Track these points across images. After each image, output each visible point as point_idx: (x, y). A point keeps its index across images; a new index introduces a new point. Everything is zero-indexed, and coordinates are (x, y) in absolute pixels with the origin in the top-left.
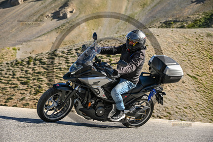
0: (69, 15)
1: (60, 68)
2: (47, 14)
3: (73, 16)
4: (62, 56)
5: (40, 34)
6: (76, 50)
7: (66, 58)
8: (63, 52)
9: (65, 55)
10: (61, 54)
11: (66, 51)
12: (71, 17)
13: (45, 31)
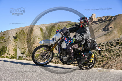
0: (110, 29)
1: (103, 50)
2: (101, 29)
3: (112, 29)
4: (104, 45)
5: (98, 37)
6: (110, 43)
7: (105, 46)
8: (104, 44)
9: (105, 45)
10: (103, 45)
11: (105, 43)
12: (111, 30)
13: (100, 36)
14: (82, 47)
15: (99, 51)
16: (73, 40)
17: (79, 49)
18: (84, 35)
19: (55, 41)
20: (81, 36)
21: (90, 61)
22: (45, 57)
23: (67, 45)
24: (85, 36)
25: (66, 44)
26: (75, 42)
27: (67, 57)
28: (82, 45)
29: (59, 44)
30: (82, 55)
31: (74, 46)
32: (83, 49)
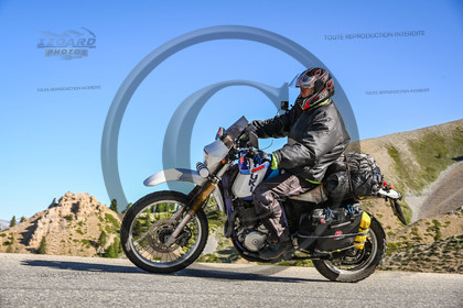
14: (317, 190)
15: (395, 200)
16: (271, 162)
17: (309, 197)
18: (315, 138)
19: (205, 173)
20: (305, 144)
21: (355, 245)
22: (171, 239)
23: (256, 184)
24: (320, 143)
25: (250, 183)
26: (280, 169)
27: (262, 234)
28: (314, 179)
29: (225, 184)
30: (318, 220)
31: (280, 186)
32: (324, 196)
